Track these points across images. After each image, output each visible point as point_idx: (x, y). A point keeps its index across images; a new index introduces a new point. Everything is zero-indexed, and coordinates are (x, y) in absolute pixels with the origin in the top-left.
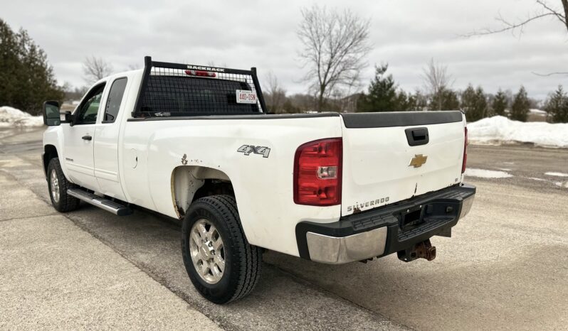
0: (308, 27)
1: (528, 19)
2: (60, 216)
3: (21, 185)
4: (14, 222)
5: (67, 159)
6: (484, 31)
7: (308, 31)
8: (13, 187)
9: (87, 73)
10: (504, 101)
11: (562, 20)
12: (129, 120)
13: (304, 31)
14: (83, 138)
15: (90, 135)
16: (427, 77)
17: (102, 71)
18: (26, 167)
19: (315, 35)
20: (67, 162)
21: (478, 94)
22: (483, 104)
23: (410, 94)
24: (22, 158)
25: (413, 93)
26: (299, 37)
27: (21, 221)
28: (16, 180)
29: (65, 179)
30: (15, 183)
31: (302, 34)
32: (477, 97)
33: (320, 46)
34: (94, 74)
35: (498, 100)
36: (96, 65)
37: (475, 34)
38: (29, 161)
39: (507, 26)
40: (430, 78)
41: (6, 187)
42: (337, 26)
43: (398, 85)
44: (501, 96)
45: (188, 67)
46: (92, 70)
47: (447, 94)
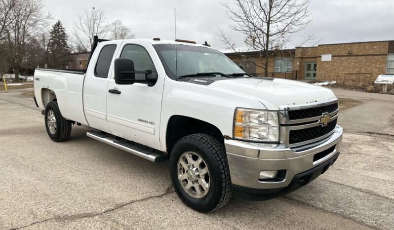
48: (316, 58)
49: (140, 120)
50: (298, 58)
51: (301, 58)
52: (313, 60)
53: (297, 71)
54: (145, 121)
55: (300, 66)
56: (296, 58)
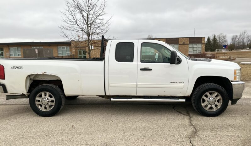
48: (85, 47)
49: (171, 83)
50: (74, 47)
51: (76, 47)
52: (84, 48)
53: (74, 55)
54: (176, 83)
55: (76, 52)
56: (72, 47)
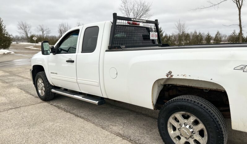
0: (124, 6)
1: (220, 2)
2: (46, 104)
3: (11, 86)
4: (22, 109)
5: (51, 73)
6: (202, 7)
7: (124, 8)
8: (8, 87)
9: (20, 29)
10: (210, 37)
11: (234, 2)
12: (106, 51)
13: (122, 8)
14: (67, 61)
15: (72, 59)
16: (177, 28)
17: (26, 28)
18: (8, 76)
19: (127, 10)
20: (52, 74)
21: (199, 35)
22: (201, 39)
23: (169, 35)
24: (3, 70)
25: (171, 35)
26: (121, 11)
27: (26, 108)
28: (7, 83)
29: (49, 83)
30: (7, 85)
31: (121, 9)
32: (198, 36)
33: (129, 15)
34: (22, 29)
35: (208, 37)
36: (23, 25)
37: (198, 8)
38: (7, 72)
39: (212, 5)
40: (178, 28)
41: (4, 87)
42: (136, 6)
43: (164, 32)
44: (209, 35)
45: (132, 20)
46: (21, 28)
47: (186, 35)
